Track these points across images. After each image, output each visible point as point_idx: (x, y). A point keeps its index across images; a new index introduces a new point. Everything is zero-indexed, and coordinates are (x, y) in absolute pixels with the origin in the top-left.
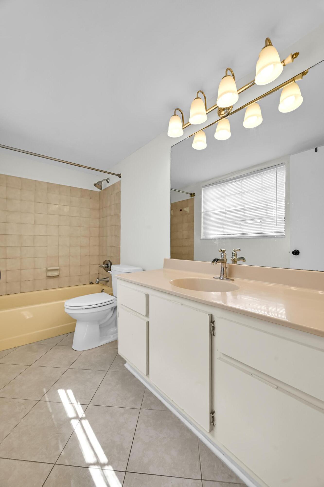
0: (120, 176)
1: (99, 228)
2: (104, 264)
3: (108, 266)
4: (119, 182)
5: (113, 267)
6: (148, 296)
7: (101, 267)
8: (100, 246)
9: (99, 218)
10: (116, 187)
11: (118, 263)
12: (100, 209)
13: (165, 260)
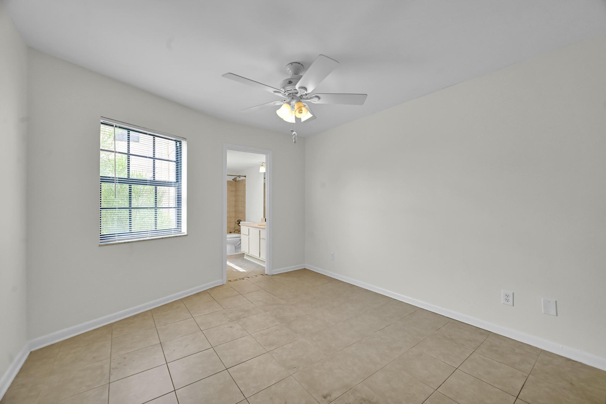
0: (245, 177)
1: (235, 201)
2: (238, 222)
3: (239, 222)
4: (245, 180)
5: (241, 222)
6: (249, 229)
7: (236, 223)
8: (236, 212)
9: (235, 196)
10: (244, 181)
11: (245, 221)
12: (235, 191)
13: (262, 219)
